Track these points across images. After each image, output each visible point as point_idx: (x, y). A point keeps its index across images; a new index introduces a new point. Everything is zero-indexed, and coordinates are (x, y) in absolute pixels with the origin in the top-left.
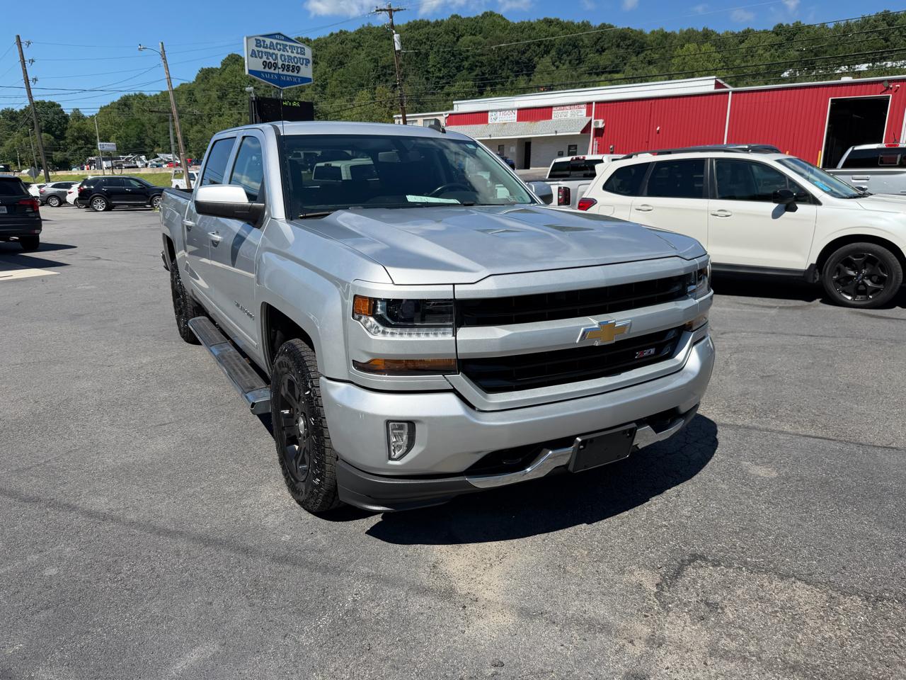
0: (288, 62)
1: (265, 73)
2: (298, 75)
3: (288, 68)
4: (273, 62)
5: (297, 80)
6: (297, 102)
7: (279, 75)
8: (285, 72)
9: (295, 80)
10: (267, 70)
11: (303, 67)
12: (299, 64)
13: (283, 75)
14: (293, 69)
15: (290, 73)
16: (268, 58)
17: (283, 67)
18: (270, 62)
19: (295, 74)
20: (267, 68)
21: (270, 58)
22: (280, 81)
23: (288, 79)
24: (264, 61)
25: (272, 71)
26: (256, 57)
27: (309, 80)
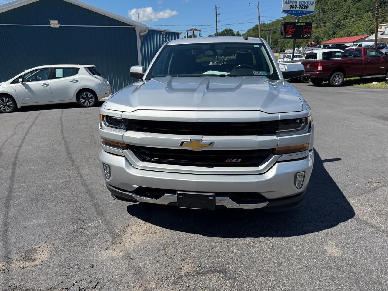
0: (303, 4)
1: (290, 11)
2: (307, 10)
3: (302, 7)
4: (295, 5)
5: (306, 12)
6: (303, 23)
7: (297, 11)
8: (301, 9)
9: (305, 12)
10: (292, 9)
11: (310, 6)
12: (308, 5)
13: (299, 11)
14: (305, 7)
15: (303, 10)
16: (293, 4)
17: (300, 7)
18: (294, 5)
19: (305, 10)
20: (292, 8)
21: (294, 3)
22: (297, 14)
23: (301, 12)
24: (291, 5)
25: (294, 9)
26: (287, 4)
27: (313, 12)
